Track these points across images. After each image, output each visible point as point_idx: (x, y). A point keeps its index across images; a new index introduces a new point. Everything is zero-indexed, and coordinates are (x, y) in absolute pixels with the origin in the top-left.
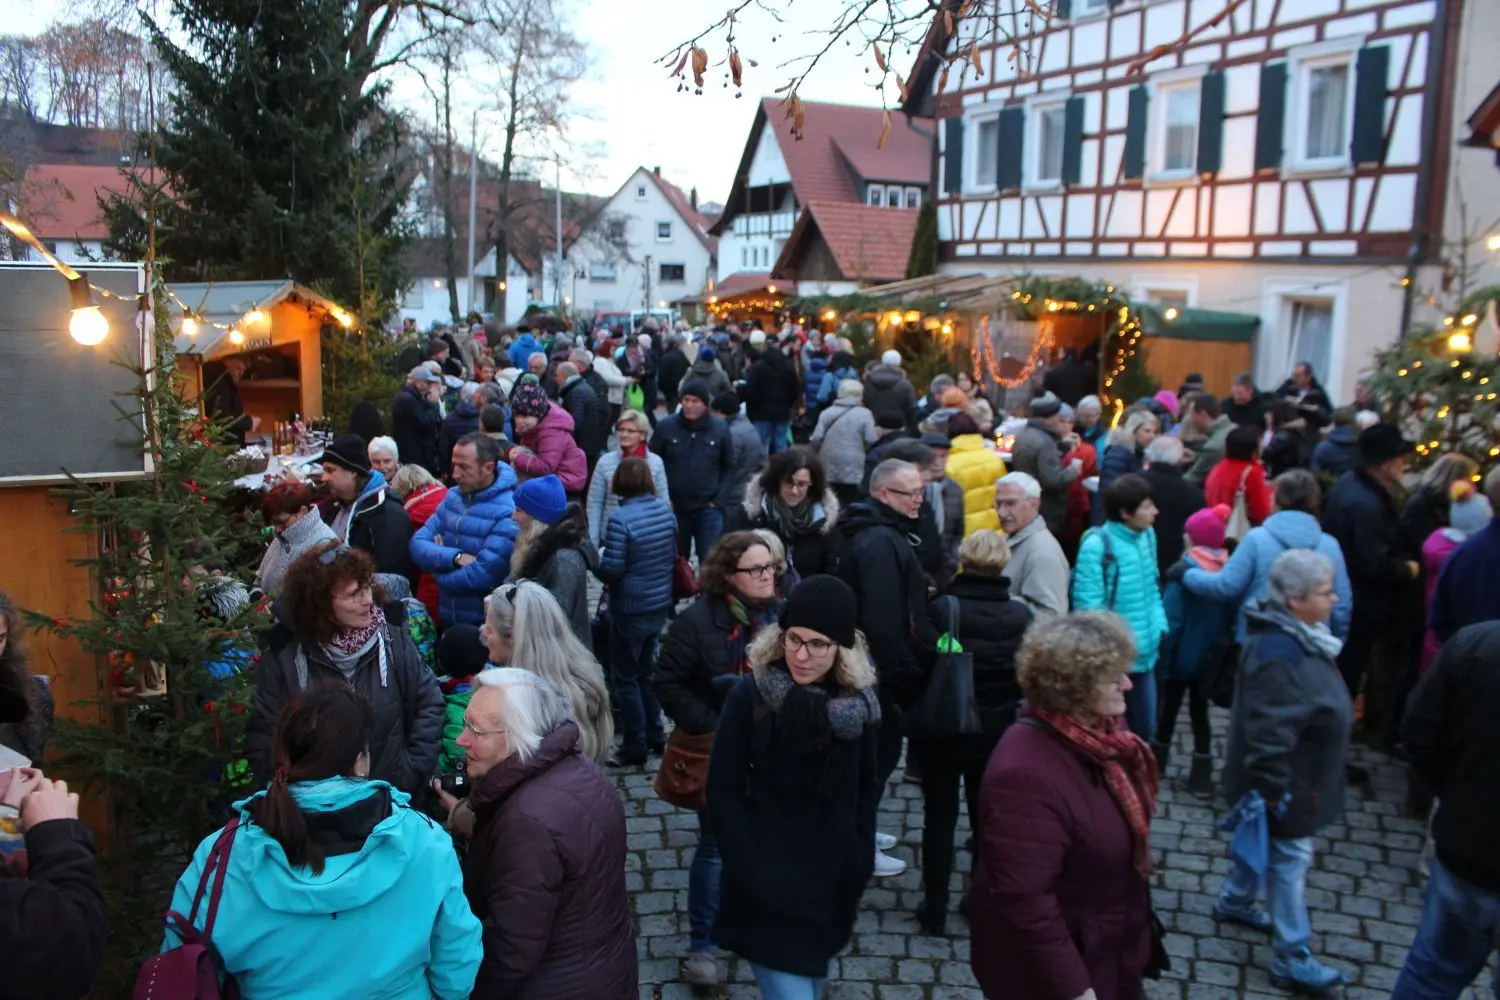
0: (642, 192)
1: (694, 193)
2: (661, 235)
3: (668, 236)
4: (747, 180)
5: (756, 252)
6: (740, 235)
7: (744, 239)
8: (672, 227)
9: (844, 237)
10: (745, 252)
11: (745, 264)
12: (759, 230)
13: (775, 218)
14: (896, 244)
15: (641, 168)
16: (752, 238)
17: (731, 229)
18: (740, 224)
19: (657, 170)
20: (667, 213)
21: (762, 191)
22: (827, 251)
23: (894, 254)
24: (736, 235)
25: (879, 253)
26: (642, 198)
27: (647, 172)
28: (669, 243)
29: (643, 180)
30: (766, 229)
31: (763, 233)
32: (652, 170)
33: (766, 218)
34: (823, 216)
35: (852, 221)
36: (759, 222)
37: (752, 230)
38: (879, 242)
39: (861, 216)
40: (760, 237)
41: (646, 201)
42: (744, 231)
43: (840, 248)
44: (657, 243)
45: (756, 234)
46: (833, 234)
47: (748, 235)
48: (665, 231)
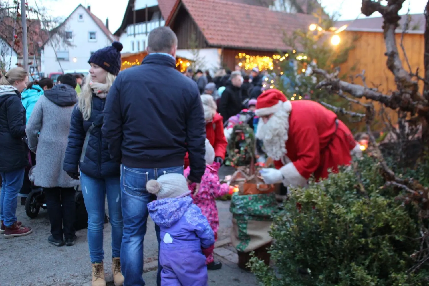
0: (81, 17)
1: (107, 21)
2: (91, 38)
3: (95, 38)
4: (134, 7)
5: (139, 43)
6: (131, 35)
7: (133, 36)
8: (96, 34)
9: (205, 18)
10: (133, 44)
11: (133, 50)
12: (140, 32)
13: (149, 25)
14: (238, 25)
15: (80, 5)
16: (137, 36)
17: (126, 32)
18: (130, 29)
19: (89, 8)
20: (94, 28)
21: (141, 12)
22: (195, 27)
23: (238, 31)
24: (128, 35)
25: (228, 29)
26: (81, 20)
27: (84, 8)
28: (96, 42)
29: (81, 11)
30: (144, 31)
31: (142, 33)
32: (86, 7)
33: (144, 25)
34: (190, 4)
35: (209, 9)
36: (140, 28)
37: (136, 32)
38: (227, 23)
39: (214, 6)
40: (141, 35)
41: (83, 21)
42: (132, 33)
43: (204, 24)
44: (88, 41)
45: (139, 34)
46: (198, 16)
47: (134, 35)
48: (93, 36)
